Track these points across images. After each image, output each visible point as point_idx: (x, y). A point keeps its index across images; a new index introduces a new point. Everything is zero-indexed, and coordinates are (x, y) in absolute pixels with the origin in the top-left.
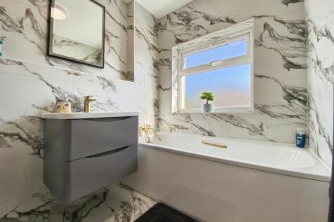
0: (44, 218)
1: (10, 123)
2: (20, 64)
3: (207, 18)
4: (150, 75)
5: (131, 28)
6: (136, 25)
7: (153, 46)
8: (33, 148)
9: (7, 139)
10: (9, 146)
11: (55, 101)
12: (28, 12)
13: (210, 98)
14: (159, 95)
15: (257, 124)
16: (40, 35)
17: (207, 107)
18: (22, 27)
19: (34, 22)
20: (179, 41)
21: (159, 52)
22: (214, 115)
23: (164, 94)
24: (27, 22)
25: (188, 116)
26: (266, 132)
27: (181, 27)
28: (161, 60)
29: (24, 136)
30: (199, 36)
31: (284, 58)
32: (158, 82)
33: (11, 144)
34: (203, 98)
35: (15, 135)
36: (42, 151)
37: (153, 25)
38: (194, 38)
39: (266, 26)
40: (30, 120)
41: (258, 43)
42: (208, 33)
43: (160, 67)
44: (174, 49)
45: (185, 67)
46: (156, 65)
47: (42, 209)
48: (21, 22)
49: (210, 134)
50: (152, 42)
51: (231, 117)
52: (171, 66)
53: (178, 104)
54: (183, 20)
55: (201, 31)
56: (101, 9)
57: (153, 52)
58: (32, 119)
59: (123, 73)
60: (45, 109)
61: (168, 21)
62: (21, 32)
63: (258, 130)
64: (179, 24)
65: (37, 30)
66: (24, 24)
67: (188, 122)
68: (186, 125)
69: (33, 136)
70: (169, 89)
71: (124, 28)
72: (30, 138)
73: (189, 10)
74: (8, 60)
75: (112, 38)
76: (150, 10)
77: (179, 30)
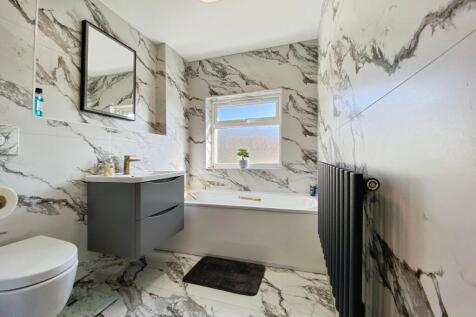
0: (88, 289)
1: (58, 189)
2: (66, 124)
3: (243, 77)
4: (181, 127)
5: (162, 73)
6: (167, 71)
7: (185, 94)
8: (79, 214)
9: (56, 206)
10: (58, 214)
11: (96, 162)
12: (60, 60)
13: (246, 156)
14: (189, 148)
15: (284, 179)
16: (73, 87)
17: (243, 163)
18: (55, 79)
19: (67, 72)
20: (213, 93)
21: (190, 100)
22: (250, 171)
23: (196, 148)
24: (60, 72)
25: (225, 172)
26: (291, 185)
27: (215, 78)
28: (192, 109)
29: (71, 202)
30: (235, 92)
31: (303, 126)
32: (188, 133)
33: (60, 211)
34: (239, 154)
35: (63, 201)
36: (86, 218)
37: (183, 69)
38: (229, 94)
39: (291, 97)
40: (75, 185)
41: (285, 111)
42: (243, 92)
43: (191, 117)
44: (208, 99)
45: (218, 120)
46: (187, 115)
47: (86, 280)
48: (54, 73)
49: (246, 189)
50: (183, 89)
51: (264, 172)
52: (204, 118)
53: (211, 158)
54: (218, 72)
55: (236, 89)
56: (132, 53)
57: (184, 100)
58: (77, 183)
59: (152, 125)
60: (88, 171)
61: (200, 69)
62: (54, 84)
63: (285, 184)
64: (214, 75)
65: (69, 82)
66: (57, 76)
67: (224, 178)
68: (222, 181)
69: (78, 201)
70: (203, 142)
71: (153, 73)
72: (76, 203)
73: (224, 63)
74: (55, 121)
75: (141, 86)
76: (180, 53)
77: (215, 81)
